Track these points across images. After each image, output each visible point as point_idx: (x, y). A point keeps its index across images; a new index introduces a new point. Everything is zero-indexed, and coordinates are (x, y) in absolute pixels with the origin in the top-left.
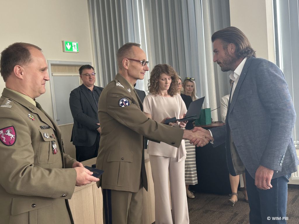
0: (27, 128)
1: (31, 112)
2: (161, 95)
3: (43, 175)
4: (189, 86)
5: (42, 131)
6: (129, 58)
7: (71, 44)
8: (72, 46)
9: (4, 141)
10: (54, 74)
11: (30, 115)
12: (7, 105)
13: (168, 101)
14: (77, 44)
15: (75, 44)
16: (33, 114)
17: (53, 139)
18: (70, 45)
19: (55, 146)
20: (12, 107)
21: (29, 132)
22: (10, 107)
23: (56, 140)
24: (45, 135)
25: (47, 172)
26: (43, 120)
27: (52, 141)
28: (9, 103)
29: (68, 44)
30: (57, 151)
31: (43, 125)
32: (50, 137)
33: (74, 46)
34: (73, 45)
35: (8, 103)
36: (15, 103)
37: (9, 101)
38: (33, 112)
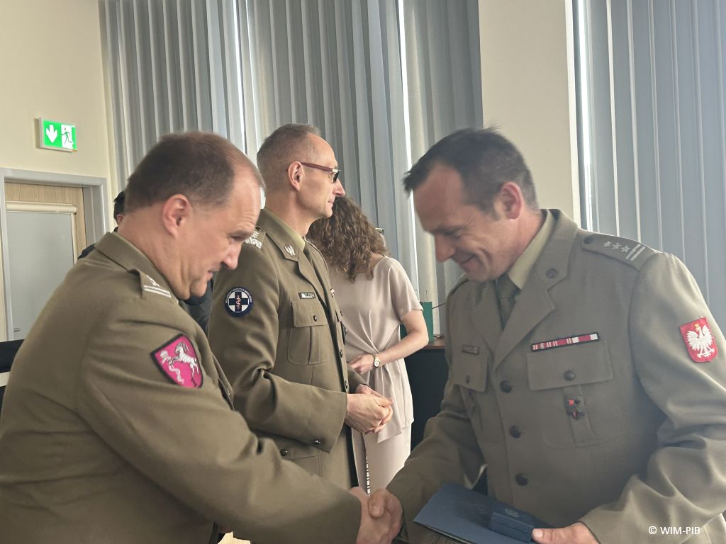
6: (303, 161)
7: (58, 128)
8: (60, 135)
14: (72, 128)
15: (69, 129)
18: (56, 131)
29: (52, 127)
33: (66, 133)
34: (63, 132)
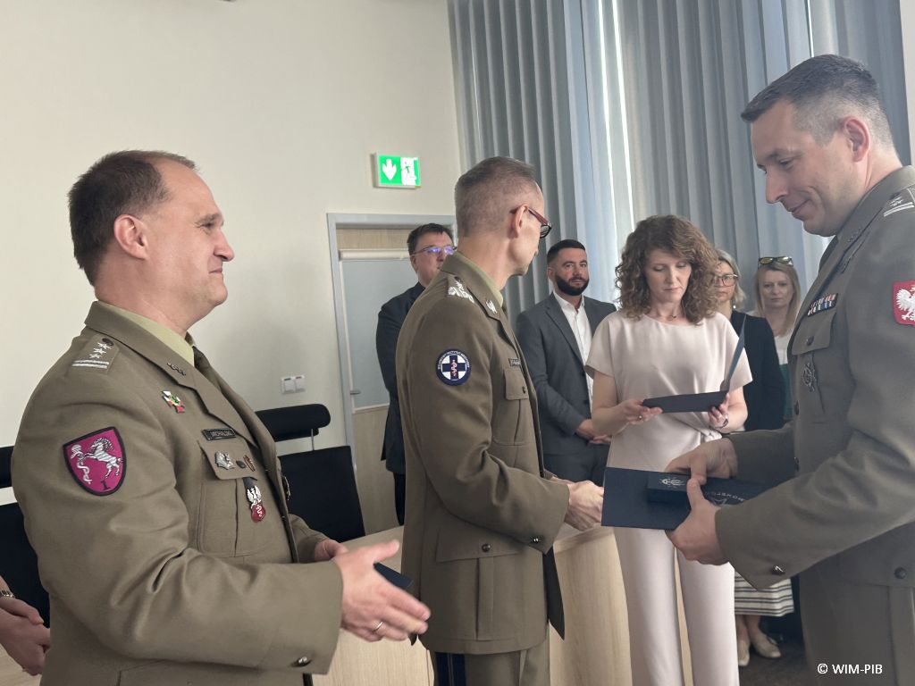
0: (161, 437)
1: (174, 382)
2: (658, 315)
3: (226, 587)
4: (772, 285)
5: (210, 447)
9: (86, 479)
10: (345, 255)
11: (168, 393)
12: (95, 359)
13: (675, 336)
16: (181, 390)
17: (247, 472)
19: (256, 495)
20: (110, 367)
21: (168, 448)
22: (106, 367)
23: (256, 474)
24: (221, 458)
25: (244, 576)
26: (211, 411)
27: (244, 479)
28: (101, 351)
30: (263, 510)
31: (211, 425)
32: (239, 463)
35: (99, 354)
36: (121, 351)
37: (101, 345)
38: (180, 382)
